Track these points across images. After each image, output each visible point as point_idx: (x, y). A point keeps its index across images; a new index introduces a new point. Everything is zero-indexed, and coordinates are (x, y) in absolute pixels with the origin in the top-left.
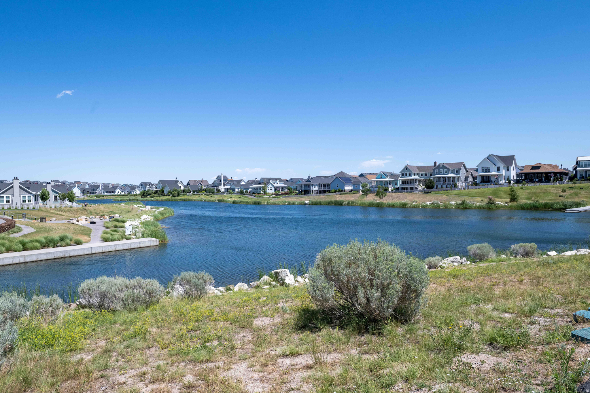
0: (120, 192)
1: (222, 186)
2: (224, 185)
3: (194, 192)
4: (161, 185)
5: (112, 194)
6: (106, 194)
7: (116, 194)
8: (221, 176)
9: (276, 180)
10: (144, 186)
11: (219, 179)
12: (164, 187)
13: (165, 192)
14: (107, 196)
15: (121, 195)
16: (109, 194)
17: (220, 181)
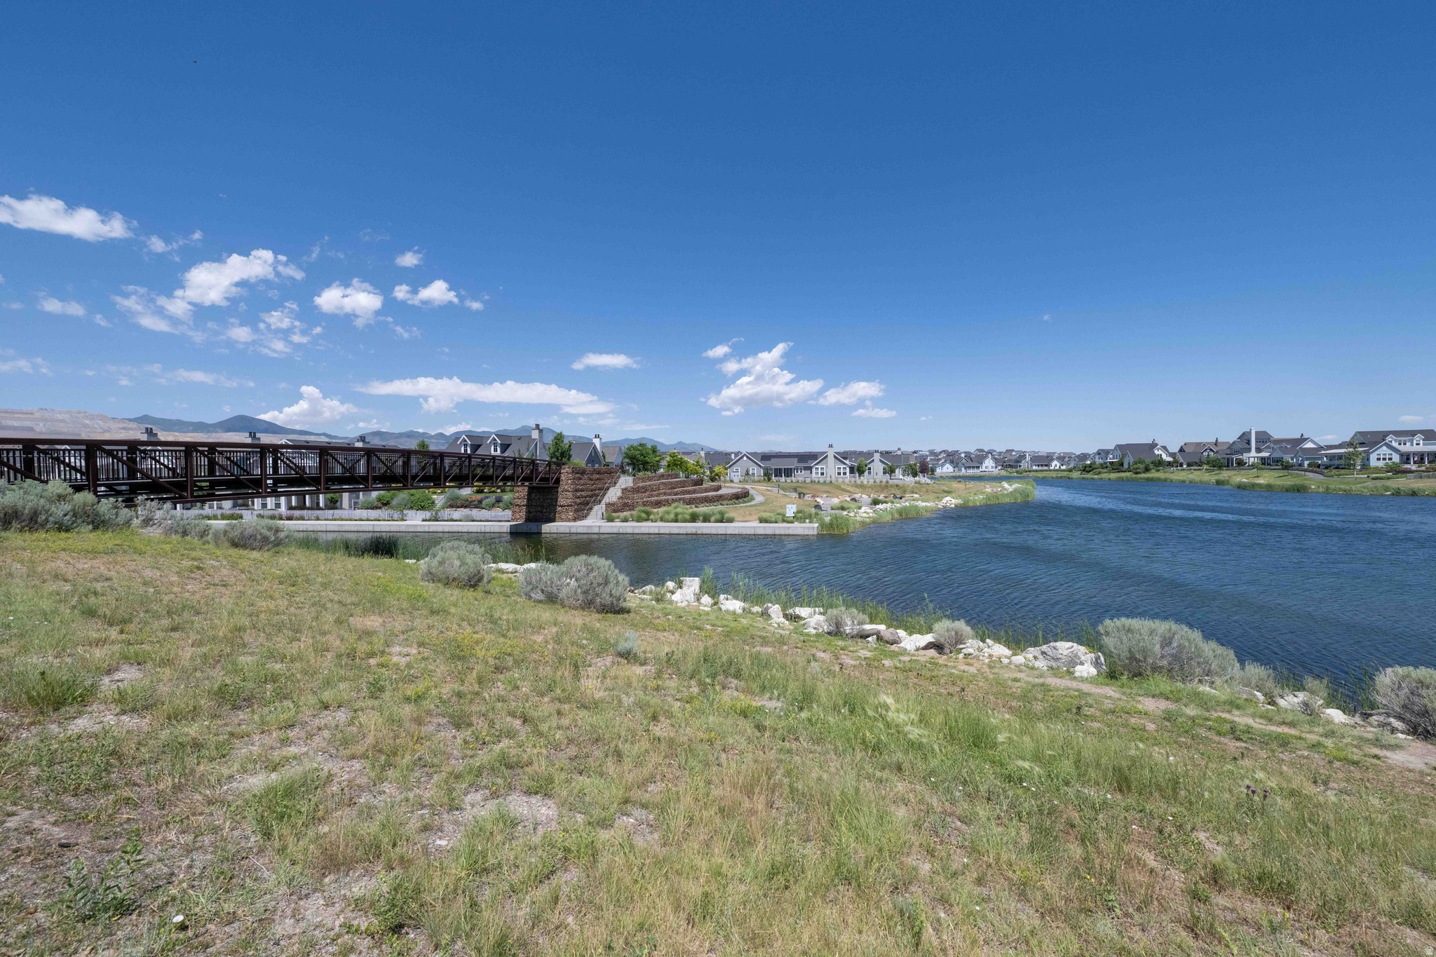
0: (1058, 465)
1: (1253, 453)
2: (1258, 450)
3: (1189, 465)
4: (1119, 453)
5: (1045, 468)
6: (1034, 468)
7: (1052, 468)
8: (1250, 433)
9: (1414, 436)
10: (1103, 454)
11: (1245, 438)
12: (1124, 456)
13: (1126, 466)
14: (1036, 471)
15: (1060, 470)
16: (1040, 468)
17: (1249, 443)
